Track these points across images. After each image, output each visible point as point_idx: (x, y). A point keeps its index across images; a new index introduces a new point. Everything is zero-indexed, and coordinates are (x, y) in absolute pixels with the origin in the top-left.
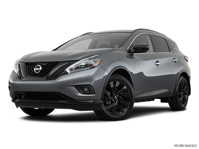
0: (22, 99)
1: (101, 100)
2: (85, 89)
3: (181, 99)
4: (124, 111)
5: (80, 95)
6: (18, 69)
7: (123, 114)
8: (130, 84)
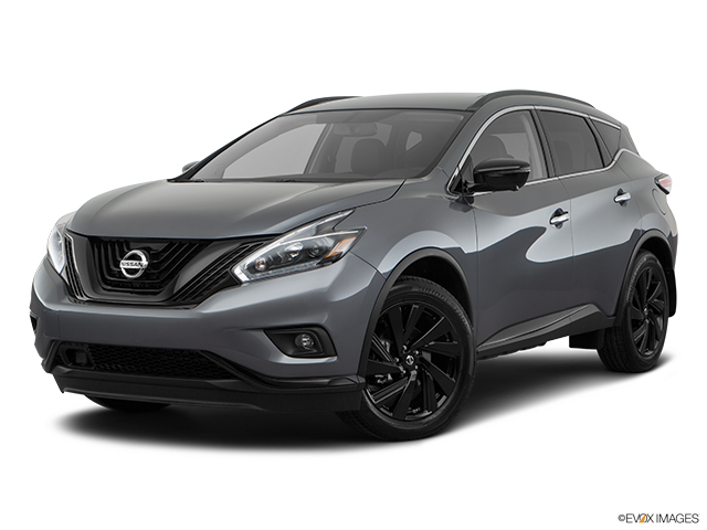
0: (79, 365)
1: (357, 374)
2: (300, 340)
3: (643, 332)
4: (439, 404)
5: (286, 360)
6: (64, 256)
7: (434, 416)
8: (460, 311)
